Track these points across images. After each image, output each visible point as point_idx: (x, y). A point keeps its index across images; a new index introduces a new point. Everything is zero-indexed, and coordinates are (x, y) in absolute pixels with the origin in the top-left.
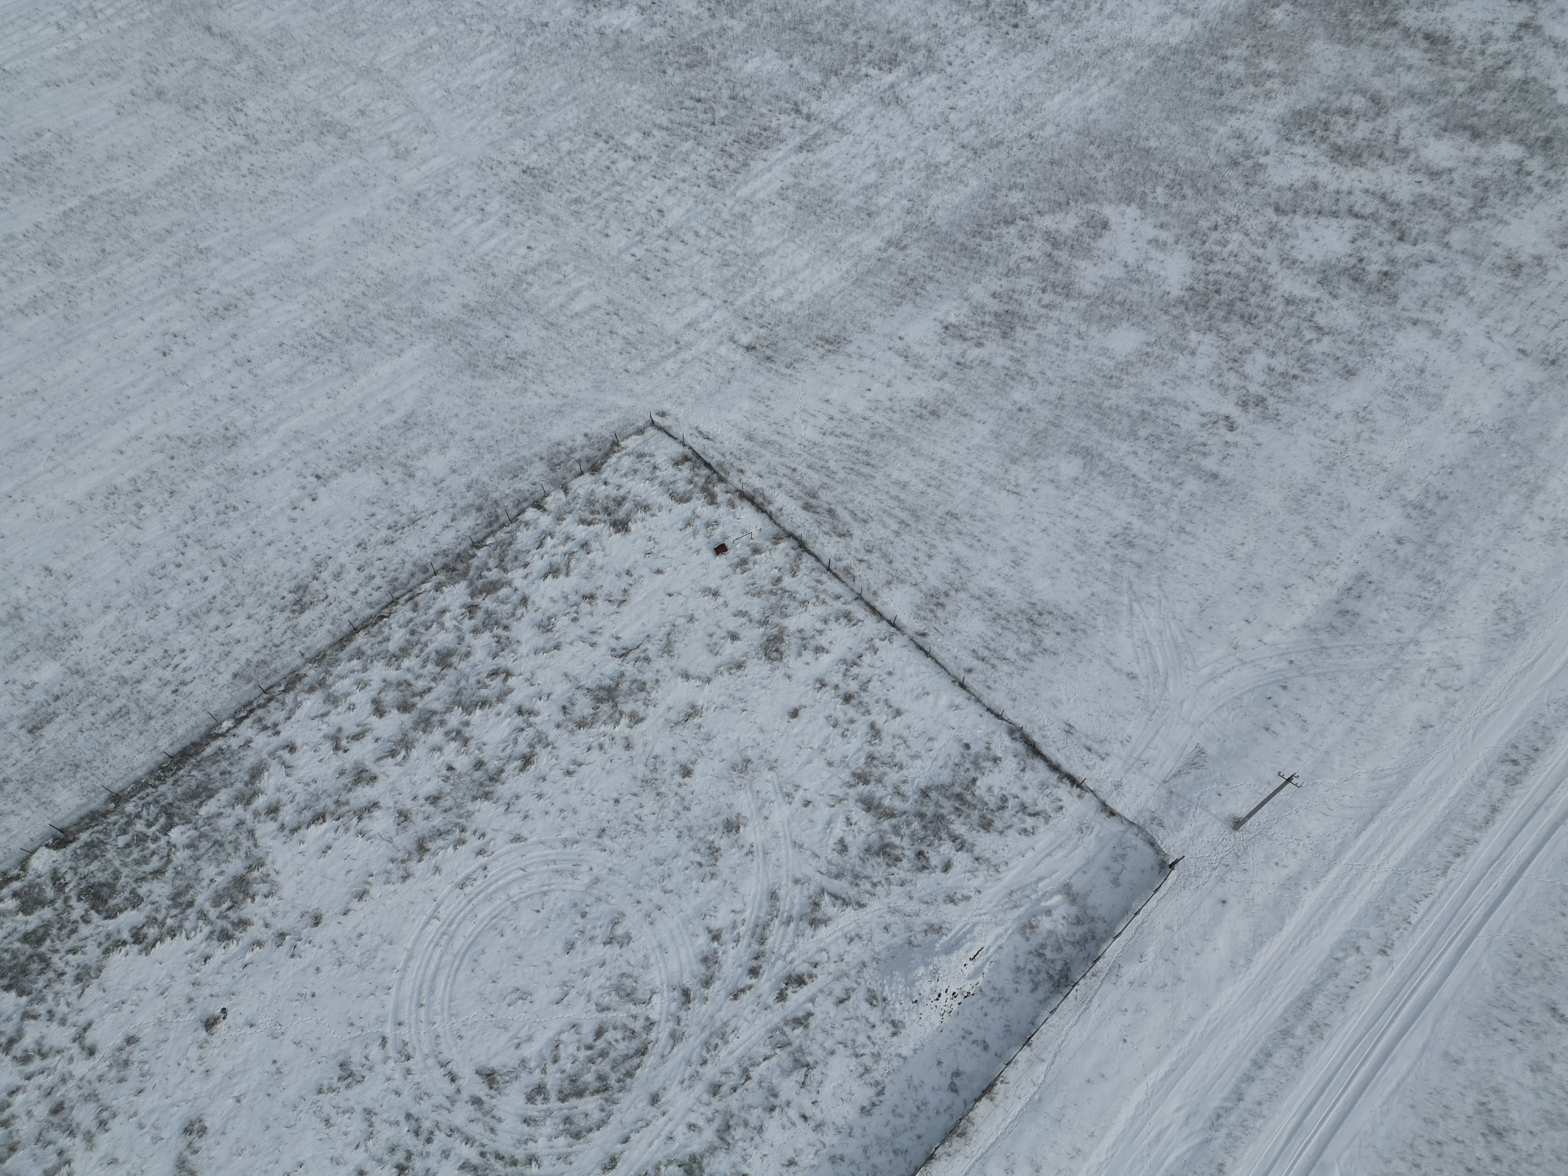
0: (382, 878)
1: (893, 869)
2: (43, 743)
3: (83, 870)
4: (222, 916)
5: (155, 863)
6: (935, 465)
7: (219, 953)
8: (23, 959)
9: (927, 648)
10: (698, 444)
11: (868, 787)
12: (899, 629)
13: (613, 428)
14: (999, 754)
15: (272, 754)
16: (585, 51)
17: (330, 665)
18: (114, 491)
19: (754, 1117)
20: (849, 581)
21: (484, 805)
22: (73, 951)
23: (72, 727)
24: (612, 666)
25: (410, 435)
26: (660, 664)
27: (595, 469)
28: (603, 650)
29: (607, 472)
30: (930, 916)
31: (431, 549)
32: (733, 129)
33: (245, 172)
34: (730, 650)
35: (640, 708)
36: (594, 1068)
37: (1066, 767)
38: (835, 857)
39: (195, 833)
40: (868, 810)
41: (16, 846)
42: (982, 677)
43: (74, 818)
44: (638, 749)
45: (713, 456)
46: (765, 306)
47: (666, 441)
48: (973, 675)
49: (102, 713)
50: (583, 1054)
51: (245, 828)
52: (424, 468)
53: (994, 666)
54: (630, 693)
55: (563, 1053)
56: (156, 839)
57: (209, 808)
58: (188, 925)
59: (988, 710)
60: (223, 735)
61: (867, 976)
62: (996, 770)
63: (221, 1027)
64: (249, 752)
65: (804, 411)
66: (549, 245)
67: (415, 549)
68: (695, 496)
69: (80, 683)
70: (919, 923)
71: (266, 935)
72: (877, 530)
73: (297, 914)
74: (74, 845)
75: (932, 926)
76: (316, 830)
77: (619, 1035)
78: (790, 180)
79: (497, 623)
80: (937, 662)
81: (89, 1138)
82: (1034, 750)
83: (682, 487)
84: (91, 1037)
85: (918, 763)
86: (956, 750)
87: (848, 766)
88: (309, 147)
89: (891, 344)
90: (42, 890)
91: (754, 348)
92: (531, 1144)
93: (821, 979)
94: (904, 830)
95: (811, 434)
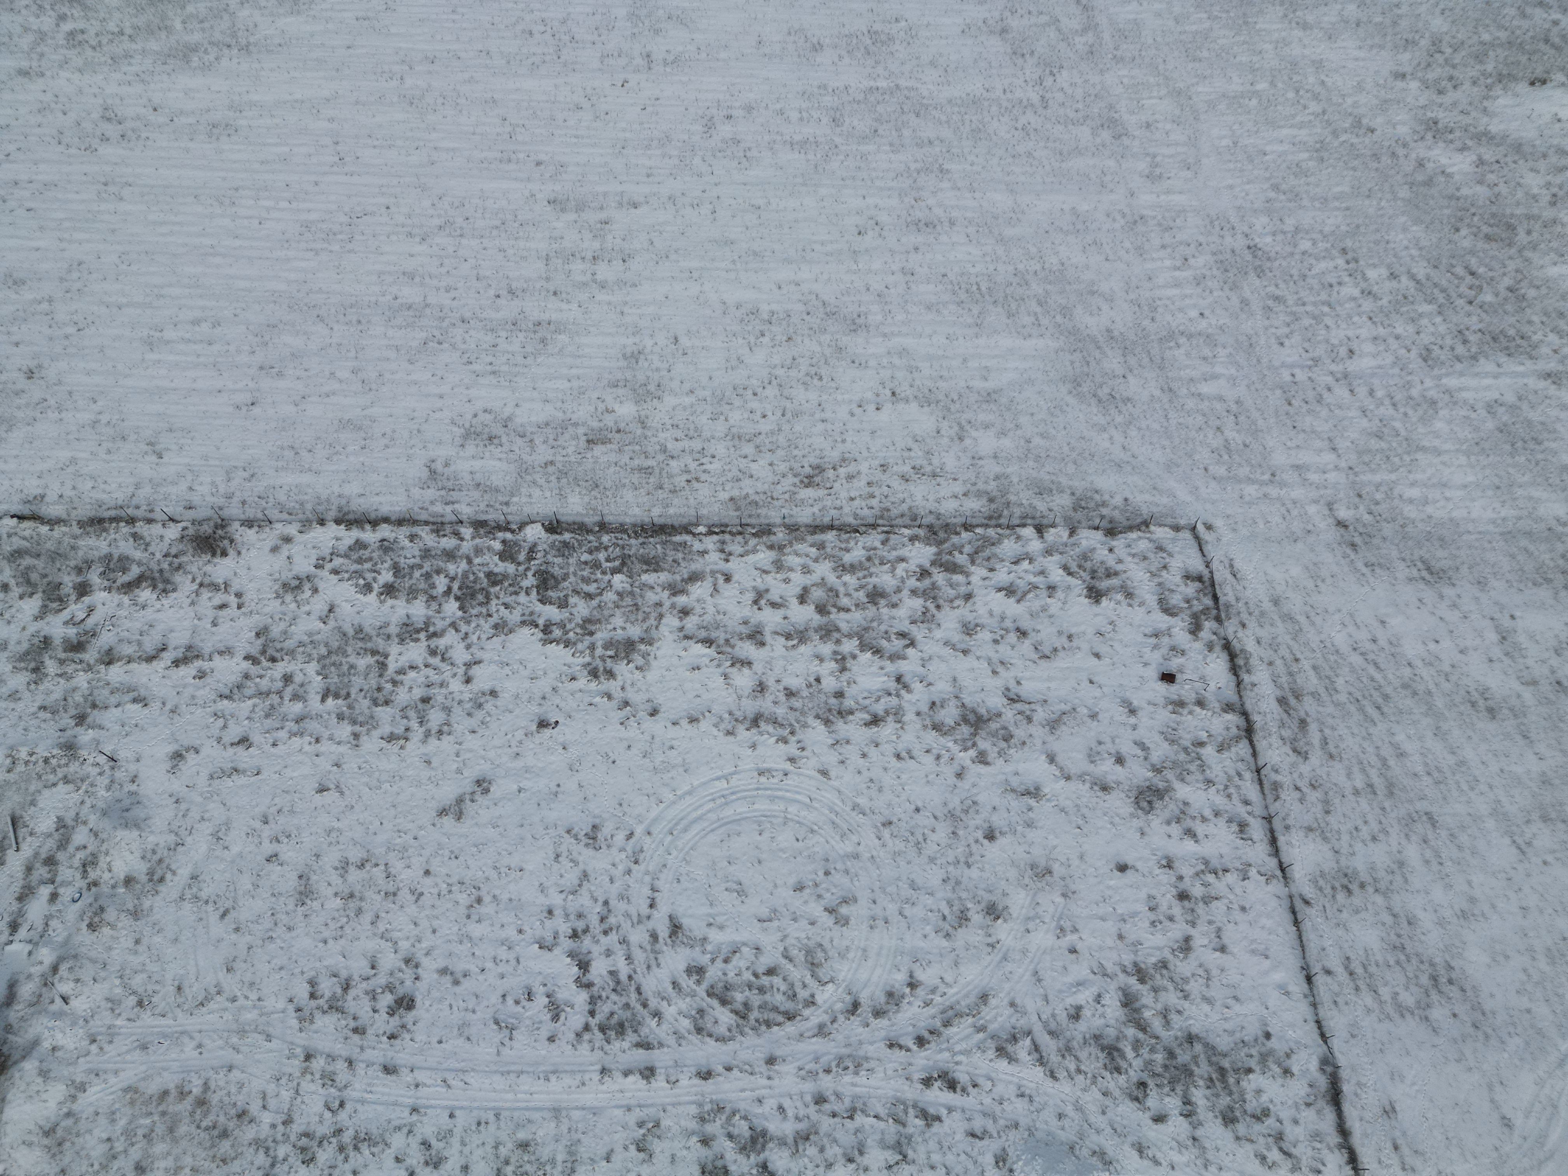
0: (715, 720)
1: (1107, 1074)
2: (589, 455)
3: (550, 558)
4: (603, 659)
5: (592, 588)
6: (1451, 760)
7: (582, 682)
8: (478, 586)
9: (1300, 917)
10: (1221, 574)
11: (1140, 987)
12: (1285, 877)
13: (1154, 509)
14: (1295, 1069)
15: (713, 573)
16: (1393, 172)
17: (796, 539)
18: (755, 312)
19: (833, 1151)
20: (1270, 797)
21: (820, 727)
22: (506, 606)
23: (613, 457)
24: (996, 701)
25: (984, 406)
26: (1038, 731)
27: (1111, 532)
28: (999, 682)
29: (1119, 543)
30: (1109, 1144)
31: (931, 505)
32: (1487, 318)
33: (1020, 126)
34: (1106, 768)
35: (992, 755)
36: (747, 993)
37: (1356, 1140)
38: (1063, 1017)
39: (629, 588)
40: (1125, 1005)
41: (527, 510)
42: (1336, 988)
43: (570, 519)
44: (965, 784)
45: (1227, 594)
46: (1388, 496)
47: (1194, 552)
48: (1329, 979)
49: (636, 462)
50: (748, 976)
51: (659, 610)
52: (975, 439)
53: (1357, 989)
54: (994, 734)
55: (736, 961)
56: (604, 573)
57: (648, 578)
58: (580, 646)
59: (1318, 1022)
60: (694, 535)
61: (1011, 1137)
62: (1280, 1081)
63: (548, 732)
64: (701, 560)
65: (1351, 615)
66: (1221, 322)
67: (919, 498)
68: (1183, 615)
69: (639, 432)
70: (1094, 1140)
71: (618, 694)
72: (1337, 773)
73: (646, 697)
74: (557, 537)
75: (1103, 1154)
76: (699, 649)
77: (783, 988)
78: (1510, 398)
79: (934, 598)
80: (1300, 937)
81: (427, 734)
82: (1335, 1097)
83: (1176, 600)
84: (475, 671)
85: (1206, 1008)
86: (1253, 1030)
87: (1136, 952)
88: (1084, 133)
89: (1497, 616)
90: (519, 551)
91: (1346, 527)
92: (665, 1003)
93: (970, 1101)
94: (1144, 1051)
95: (1340, 640)
